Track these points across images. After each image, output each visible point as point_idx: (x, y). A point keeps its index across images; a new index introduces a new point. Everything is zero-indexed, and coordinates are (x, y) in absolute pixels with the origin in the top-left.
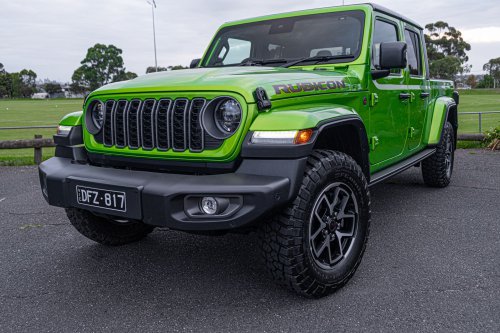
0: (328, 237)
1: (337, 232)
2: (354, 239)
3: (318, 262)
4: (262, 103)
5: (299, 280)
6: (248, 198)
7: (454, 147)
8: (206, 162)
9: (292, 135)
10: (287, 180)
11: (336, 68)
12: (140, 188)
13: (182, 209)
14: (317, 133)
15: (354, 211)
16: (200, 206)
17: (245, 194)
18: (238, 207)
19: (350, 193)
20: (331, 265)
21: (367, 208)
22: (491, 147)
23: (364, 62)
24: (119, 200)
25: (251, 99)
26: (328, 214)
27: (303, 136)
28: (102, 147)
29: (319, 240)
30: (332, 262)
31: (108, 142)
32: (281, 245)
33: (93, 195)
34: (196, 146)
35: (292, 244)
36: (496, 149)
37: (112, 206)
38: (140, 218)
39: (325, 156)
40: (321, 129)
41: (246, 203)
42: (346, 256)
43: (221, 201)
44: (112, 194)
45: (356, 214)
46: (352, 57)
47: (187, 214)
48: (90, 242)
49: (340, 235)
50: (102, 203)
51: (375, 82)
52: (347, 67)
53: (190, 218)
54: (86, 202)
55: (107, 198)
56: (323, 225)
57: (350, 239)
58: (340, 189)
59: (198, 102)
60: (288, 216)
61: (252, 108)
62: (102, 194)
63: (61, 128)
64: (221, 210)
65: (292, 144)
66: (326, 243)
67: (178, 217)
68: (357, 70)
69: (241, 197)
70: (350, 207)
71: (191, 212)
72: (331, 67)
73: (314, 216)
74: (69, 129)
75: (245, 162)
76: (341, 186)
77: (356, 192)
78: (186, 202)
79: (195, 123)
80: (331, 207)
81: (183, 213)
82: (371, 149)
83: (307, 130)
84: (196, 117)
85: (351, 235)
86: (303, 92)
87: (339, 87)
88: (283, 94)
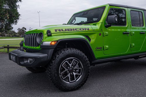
0: (69, 74)
1: (73, 73)
3: (64, 81)
9: (50, 42)
11: (93, 24)
12: (16, 55)
16: (28, 60)
19: (79, 61)
20: (70, 82)
26: (69, 67)
27: (53, 43)
28: (25, 46)
29: (66, 74)
30: (70, 81)
40: (59, 41)
42: (77, 81)
45: (82, 68)
51: (107, 29)
52: (96, 24)
55: (13, 58)
56: (67, 70)
57: (80, 75)
61: (46, 35)
65: (50, 45)
69: (34, 59)
77: (82, 61)
78: (24, 59)
79: (36, 40)
80: (70, 65)
81: (23, 62)
82: (104, 50)
83: (54, 41)
84: (36, 38)
85: (80, 74)
86: (67, 31)
87: (85, 30)
88: (58, 32)
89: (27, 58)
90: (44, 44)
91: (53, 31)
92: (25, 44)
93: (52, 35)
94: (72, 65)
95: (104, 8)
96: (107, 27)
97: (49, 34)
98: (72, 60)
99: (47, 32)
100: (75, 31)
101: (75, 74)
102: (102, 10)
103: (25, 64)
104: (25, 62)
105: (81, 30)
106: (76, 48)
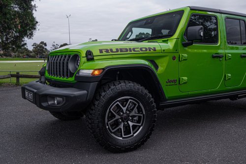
0: (123, 123)
1: (129, 122)
2: (141, 127)
3: (113, 135)
9: (91, 71)
11: (163, 41)
12: (35, 91)
13: (47, 101)
14: (105, 71)
15: (142, 111)
16: (54, 100)
18: (64, 102)
19: (138, 103)
20: (123, 138)
23: (175, 38)
25: (84, 55)
26: (122, 111)
27: (96, 72)
28: (48, 76)
29: (116, 124)
30: (123, 136)
34: (68, 76)
37: (30, 99)
40: (107, 69)
42: (135, 135)
45: (144, 115)
52: (168, 40)
55: (30, 95)
56: (118, 117)
57: (140, 127)
58: (130, 100)
59: (69, 56)
61: (84, 59)
67: (44, 104)
68: (171, 42)
69: (65, 98)
73: (110, 111)
77: (143, 103)
78: (48, 98)
79: (67, 66)
80: (124, 109)
81: (47, 103)
82: (179, 84)
83: (99, 69)
84: (67, 63)
85: (140, 125)
86: (119, 53)
87: (150, 50)
88: (104, 53)
89: (53, 97)
90: (80, 74)
91: (96, 52)
92: (49, 73)
93: (95, 58)
94: (127, 110)
95: (180, 13)
96: (185, 45)
97: (89, 57)
98: (127, 100)
99: (86, 54)
100: (133, 52)
101: (131, 124)
102: (178, 17)
103: (49, 106)
104: (50, 103)
105: (142, 50)
106: (134, 80)
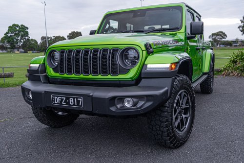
0: (179, 117)
2: (189, 118)
3: (177, 130)
4: (149, 50)
5: (170, 139)
6: (149, 98)
7: (213, 74)
8: (120, 81)
9: (168, 65)
10: (167, 88)
11: (170, 34)
12: (91, 94)
13: (114, 105)
14: (179, 65)
15: (189, 104)
16: (123, 103)
17: (148, 96)
18: (144, 102)
19: (188, 95)
20: (181, 131)
21: (194, 102)
22: (224, 74)
23: (184, 31)
24: (78, 102)
25: (144, 48)
26: (179, 106)
27: (173, 66)
28: (58, 75)
31: (62, 72)
32: (161, 122)
33: (62, 100)
34: (114, 72)
35: (167, 121)
36: (226, 75)
37: (74, 105)
38: (91, 110)
39: (179, 76)
40: (180, 63)
41: (148, 101)
42: (186, 127)
43: (135, 100)
44: (74, 98)
45: (190, 106)
46: (178, 29)
47: (117, 107)
48: (44, 126)
49: (184, 116)
50: (68, 103)
51: (188, 41)
52: (176, 34)
53: (119, 109)
54: (58, 103)
55: (71, 100)
56: (178, 111)
58: (184, 93)
59: (115, 50)
60: (165, 107)
61: (145, 52)
62: (68, 99)
63: (32, 65)
64: (135, 104)
65: (169, 70)
66: (179, 121)
67: (113, 109)
68: (181, 35)
69: (146, 97)
70: (187, 102)
71: (119, 106)
72: (168, 33)
73: (175, 106)
74: (38, 65)
75: (143, 80)
76: (185, 92)
77: (190, 94)
78: (117, 101)
80: (181, 103)
81: (115, 107)
83: (174, 63)
85: (188, 116)
89: (121, 99)
100: (170, 45)
